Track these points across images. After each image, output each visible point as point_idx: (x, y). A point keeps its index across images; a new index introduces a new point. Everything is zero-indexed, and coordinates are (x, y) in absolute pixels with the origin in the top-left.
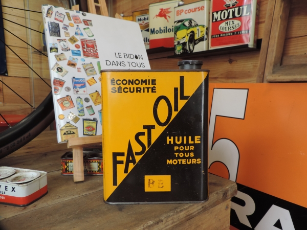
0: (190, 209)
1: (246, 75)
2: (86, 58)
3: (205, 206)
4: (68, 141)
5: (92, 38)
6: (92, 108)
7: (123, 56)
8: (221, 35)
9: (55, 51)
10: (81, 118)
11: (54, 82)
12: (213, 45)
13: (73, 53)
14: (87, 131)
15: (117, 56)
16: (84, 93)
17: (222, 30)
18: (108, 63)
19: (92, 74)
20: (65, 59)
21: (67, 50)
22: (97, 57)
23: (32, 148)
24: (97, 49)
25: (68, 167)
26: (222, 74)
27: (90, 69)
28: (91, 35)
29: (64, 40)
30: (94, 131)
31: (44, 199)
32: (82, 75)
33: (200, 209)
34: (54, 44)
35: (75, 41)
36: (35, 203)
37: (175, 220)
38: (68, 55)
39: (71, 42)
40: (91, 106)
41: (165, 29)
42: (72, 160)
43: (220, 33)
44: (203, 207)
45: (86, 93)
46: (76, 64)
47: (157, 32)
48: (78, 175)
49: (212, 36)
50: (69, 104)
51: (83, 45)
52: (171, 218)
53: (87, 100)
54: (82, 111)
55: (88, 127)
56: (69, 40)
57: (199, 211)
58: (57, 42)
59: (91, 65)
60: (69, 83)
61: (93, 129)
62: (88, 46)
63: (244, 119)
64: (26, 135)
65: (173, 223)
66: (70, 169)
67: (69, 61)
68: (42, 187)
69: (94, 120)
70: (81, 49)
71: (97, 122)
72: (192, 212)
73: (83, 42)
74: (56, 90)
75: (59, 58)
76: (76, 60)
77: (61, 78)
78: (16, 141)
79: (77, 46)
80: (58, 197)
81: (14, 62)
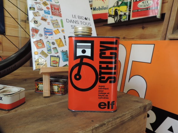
0: (123, 117)
1: (153, 36)
2: (53, 17)
3: (133, 115)
4: (40, 69)
5: (58, 4)
6: (57, 49)
7: (77, 17)
8: (139, 10)
9: (33, 10)
10: (49, 55)
11: (32, 30)
12: (133, 17)
13: (45, 12)
14: (53, 64)
15: (74, 17)
16: (51, 39)
17: (139, 7)
18: (68, 21)
19: (57, 27)
20: (39, 16)
21: (41, 10)
22: (61, 16)
23: (17, 76)
24: (60, 11)
25: (39, 87)
26: (137, 36)
27: (56, 24)
28: (57, 2)
29: (39, 3)
30: (58, 64)
31: (23, 106)
32: (51, 27)
33: (129, 118)
34: (32, 5)
35: (46, 5)
36: (16, 109)
37: (113, 124)
38: (42, 13)
39: (44, 5)
40: (56, 48)
41: (102, 7)
42: (42, 83)
43: (138, 9)
44: (131, 116)
45: (53, 39)
46: (47, 19)
47: (97, 9)
48: (46, 92)
49: (133, 11)
50: (42, 45)
51: (52, 8)
52: (111, 122)
53: (53, 43)
54: (49, 50)
55: (54, 61)
56: (42, 3)
57: (129, 119)
58: (35, 4)
59: (57, 21)
60: (41, 31)
61: (57, 63)
62: (55, 9)
63: (151, 63)
64: (13, 66)
65: (112, 126)
66: (40, 89)
67: (42, 17)
68: (21, 98)
69: (58, 57)
70: (50, 10)
71: (60, 58)
72: (124, 119)
73: (52, 6)
74: (33, 36)
75: (35, 14)
76: (47, 17)
77: (37, 28)
78: (6, 69)
79: (48, 8)
80: (32, 106)
81: (9, 27)
